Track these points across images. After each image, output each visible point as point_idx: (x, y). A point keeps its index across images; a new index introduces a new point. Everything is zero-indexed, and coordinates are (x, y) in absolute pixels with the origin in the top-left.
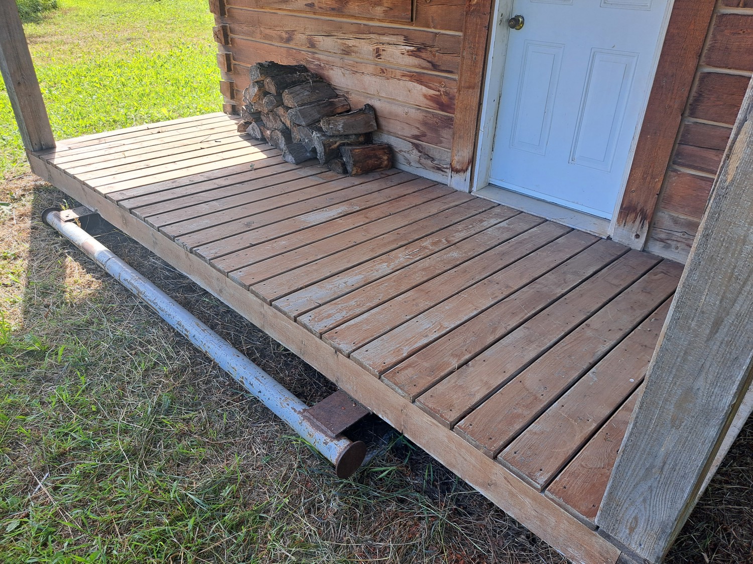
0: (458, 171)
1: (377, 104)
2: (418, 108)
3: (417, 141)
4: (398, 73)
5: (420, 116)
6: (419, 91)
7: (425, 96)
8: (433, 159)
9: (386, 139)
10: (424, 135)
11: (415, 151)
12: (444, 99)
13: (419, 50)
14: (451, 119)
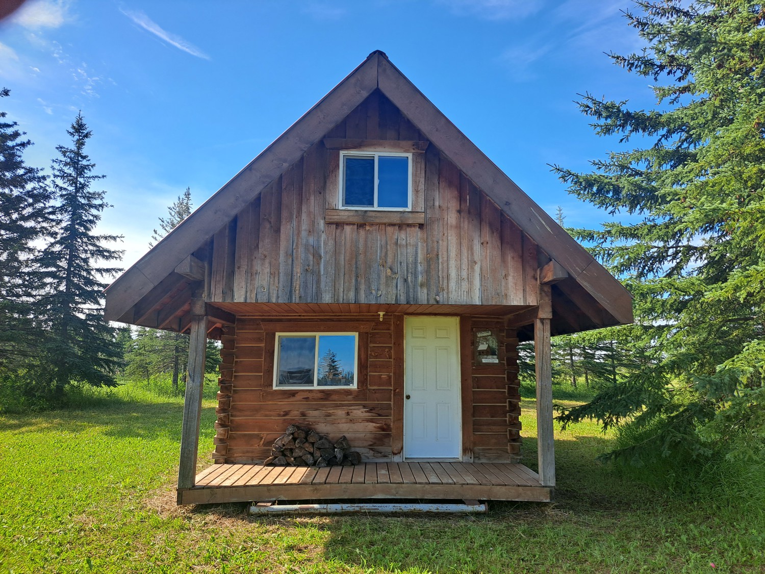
0: (396, 454)
1: (347, 435)
2: (371, 432)
3: (371, 447)
4: (360, 421)
5: (373, 436)
6: (371, 426)
7: (375, 427)
8: (381, 453)
9: (353, 450)
10: (375, 443)
11: (371, 452)
12: (385, 427)
13: (371, 410)
14: (389, 434)
